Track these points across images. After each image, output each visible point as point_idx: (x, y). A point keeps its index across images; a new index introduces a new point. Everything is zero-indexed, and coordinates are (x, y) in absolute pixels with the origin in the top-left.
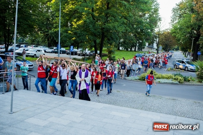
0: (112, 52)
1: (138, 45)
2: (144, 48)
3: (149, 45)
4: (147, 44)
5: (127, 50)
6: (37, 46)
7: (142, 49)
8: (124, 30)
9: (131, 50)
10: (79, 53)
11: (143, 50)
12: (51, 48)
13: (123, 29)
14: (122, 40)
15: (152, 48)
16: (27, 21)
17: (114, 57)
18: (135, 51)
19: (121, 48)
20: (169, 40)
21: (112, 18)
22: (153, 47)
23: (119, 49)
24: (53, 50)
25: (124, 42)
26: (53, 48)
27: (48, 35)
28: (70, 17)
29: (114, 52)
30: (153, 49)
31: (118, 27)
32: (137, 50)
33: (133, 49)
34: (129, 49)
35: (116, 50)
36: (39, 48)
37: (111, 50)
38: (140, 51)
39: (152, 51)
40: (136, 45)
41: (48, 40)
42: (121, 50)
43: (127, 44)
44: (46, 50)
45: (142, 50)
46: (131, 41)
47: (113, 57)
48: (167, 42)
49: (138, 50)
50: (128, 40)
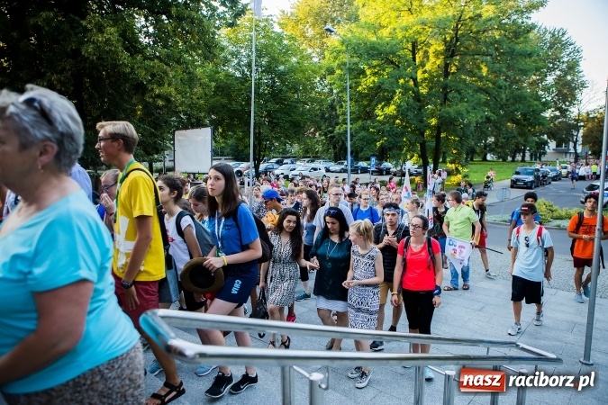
2: (545, 153)
3: (559, 145)
4: (552, 144)
5: (505, 160)
6: (312, 161)
7: (540, 156)
8: (482, 117)
9: (513, 161)
10: (393, 170)
11: (543, 159)
12: (339, 164)
13: (479, 116)
14: (491, 140)
15: (566, 153)
16: (290, 115)
18: (523, 160)
19: (489, 157)
21: (456, 95)
23: (485, 159)
24: (343, 166)
25: (496, 143)
26: (342, 163)
27: (333, 137)
28: (371, 101)
30: (568, 155)
31: (468, 112)
32: (527, 158)
33: (519, 158)
34: (510, 159)
36: (316, 164)
38: (536, 160)
39: (565, 160)
41: (335, 148)
42: (489, 161)
43: (501, 147)
44: (331, 168)
45: (540, 159)
49: (531, 159)
50: (504, 138)
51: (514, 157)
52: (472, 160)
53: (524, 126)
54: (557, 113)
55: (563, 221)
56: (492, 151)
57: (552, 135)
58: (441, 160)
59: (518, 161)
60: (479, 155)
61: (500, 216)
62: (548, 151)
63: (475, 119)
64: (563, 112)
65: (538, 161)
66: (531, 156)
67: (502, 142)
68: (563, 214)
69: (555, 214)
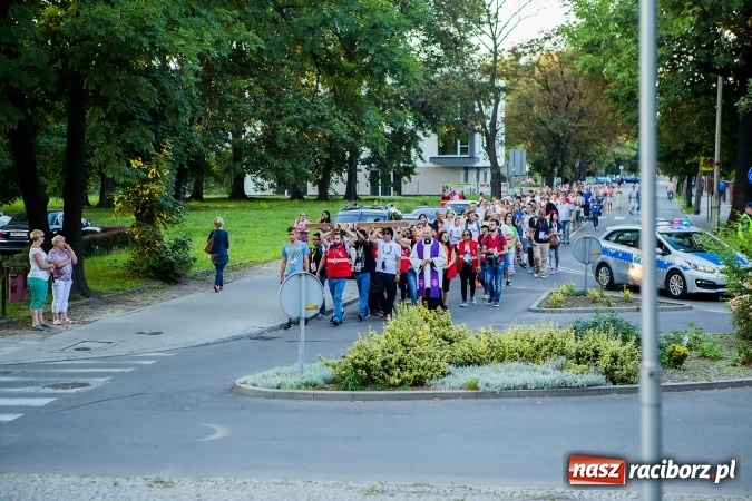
0: (161, 208)
1: (366, 153)
2: (409, 171)
3: (446, 147)
4: (429, 144)
5: (298, 195)
7: (398, 178)
9: (323, 196)
11: (407, 188)
14: (255, 129)
15: (466, 169)
17: (181, 245)
18: (351, 194)
19: (250, 187)
20: (575, 106)
22: (473, 158)
23: (238, 194)
25: (269, 139)
29: (171, 211)
30: (473, 174)
32: (363, 187)
33: (338, 186)
34: (312, 190)
35: (224, 200)
37: (150, 195)
40: (355, 153)
42: (252, 199)
43: (286, 154)
45: (398, 190)
46: (314, 131)
47: (175, 248)
48: (562, 118)
49: (374, 191)
50: (292, 124)
51: (323, 185)
52: (197, 196)
53: (349, 74)
54: (437, 49)
55: (485, 369)
56: (258, 165)
57: (428, 115)
58: (94, 199)
59: (334, 199)
60: (219, 180)
61: (296, 367)
62: (419, 163)
63: (195, 48)
64: (453, 46)
65: (393, 195)
66: (373, 179)
67: (287, 139)
68: (482, 346)
69: (460, 349)
